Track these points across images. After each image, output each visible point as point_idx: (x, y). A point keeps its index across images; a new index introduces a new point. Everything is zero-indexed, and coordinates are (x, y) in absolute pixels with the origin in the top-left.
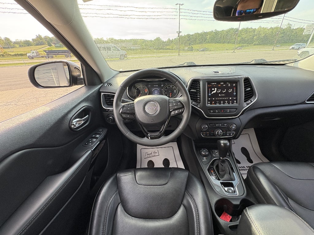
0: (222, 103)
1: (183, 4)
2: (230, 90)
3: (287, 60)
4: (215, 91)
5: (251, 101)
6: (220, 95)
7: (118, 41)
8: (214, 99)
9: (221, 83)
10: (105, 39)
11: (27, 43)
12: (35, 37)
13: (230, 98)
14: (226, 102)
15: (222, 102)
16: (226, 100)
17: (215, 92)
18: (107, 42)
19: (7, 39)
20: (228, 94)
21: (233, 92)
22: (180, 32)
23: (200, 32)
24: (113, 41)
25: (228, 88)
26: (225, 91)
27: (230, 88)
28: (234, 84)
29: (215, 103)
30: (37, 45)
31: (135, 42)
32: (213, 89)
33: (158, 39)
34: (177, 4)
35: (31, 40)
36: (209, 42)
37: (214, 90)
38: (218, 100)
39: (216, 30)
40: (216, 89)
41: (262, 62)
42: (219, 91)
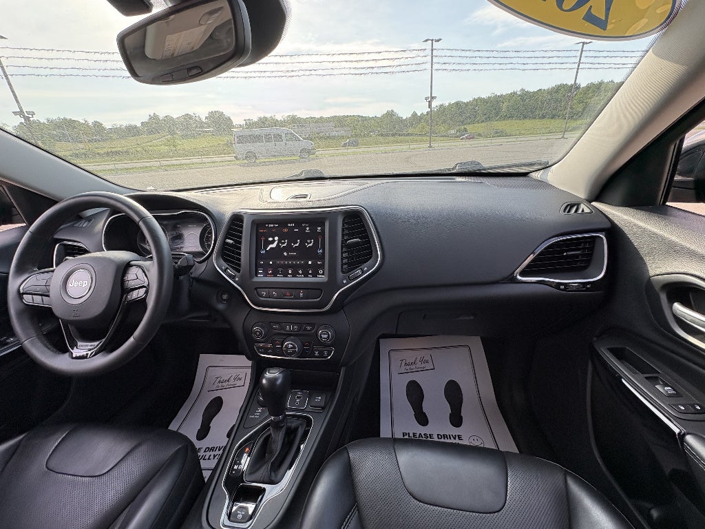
0: (290, 274)
1: (441, 39)
2: (309, 241)
3: (531, 164)
4: (276, 243)
5: (363, 273)
6: (285, 254)
7: (305, 120)
8: (271, 263)
9: (289, 225)
10: (279, 117)
11: (131, 131)
12: (146, 119)
13: (310, 263)
14: (300, 272)
15: (290, 272)
16: (300, 266)
17: (274, 245)
18: (282, 124)
19: (97, 125)
20: (304, 253)
21: (316, 246)
22: (433, 98)
23: (484, 96)
24: (294, 120)
25: (304, 237)
26: (297, 245)
27: (309, 236)
28: (319, 228)
29: (275, 275)
30: (151, 132)
31: (340, 121)
32: (271, 239)
33: (390, 115)
34: (426, 41)
35: (139, 125)
36: (506, 117)
37: (273, 242)
38: (281, 266)
39: (523, 90)
40: (276, 238)
41: (470, 168)
42: (284, 243)
